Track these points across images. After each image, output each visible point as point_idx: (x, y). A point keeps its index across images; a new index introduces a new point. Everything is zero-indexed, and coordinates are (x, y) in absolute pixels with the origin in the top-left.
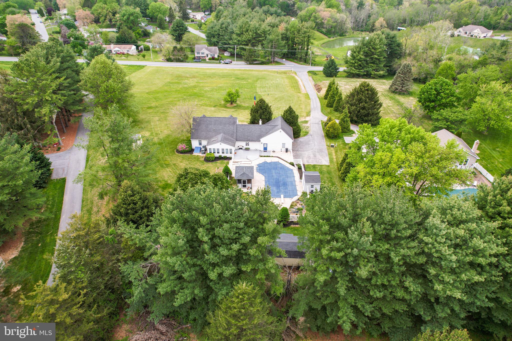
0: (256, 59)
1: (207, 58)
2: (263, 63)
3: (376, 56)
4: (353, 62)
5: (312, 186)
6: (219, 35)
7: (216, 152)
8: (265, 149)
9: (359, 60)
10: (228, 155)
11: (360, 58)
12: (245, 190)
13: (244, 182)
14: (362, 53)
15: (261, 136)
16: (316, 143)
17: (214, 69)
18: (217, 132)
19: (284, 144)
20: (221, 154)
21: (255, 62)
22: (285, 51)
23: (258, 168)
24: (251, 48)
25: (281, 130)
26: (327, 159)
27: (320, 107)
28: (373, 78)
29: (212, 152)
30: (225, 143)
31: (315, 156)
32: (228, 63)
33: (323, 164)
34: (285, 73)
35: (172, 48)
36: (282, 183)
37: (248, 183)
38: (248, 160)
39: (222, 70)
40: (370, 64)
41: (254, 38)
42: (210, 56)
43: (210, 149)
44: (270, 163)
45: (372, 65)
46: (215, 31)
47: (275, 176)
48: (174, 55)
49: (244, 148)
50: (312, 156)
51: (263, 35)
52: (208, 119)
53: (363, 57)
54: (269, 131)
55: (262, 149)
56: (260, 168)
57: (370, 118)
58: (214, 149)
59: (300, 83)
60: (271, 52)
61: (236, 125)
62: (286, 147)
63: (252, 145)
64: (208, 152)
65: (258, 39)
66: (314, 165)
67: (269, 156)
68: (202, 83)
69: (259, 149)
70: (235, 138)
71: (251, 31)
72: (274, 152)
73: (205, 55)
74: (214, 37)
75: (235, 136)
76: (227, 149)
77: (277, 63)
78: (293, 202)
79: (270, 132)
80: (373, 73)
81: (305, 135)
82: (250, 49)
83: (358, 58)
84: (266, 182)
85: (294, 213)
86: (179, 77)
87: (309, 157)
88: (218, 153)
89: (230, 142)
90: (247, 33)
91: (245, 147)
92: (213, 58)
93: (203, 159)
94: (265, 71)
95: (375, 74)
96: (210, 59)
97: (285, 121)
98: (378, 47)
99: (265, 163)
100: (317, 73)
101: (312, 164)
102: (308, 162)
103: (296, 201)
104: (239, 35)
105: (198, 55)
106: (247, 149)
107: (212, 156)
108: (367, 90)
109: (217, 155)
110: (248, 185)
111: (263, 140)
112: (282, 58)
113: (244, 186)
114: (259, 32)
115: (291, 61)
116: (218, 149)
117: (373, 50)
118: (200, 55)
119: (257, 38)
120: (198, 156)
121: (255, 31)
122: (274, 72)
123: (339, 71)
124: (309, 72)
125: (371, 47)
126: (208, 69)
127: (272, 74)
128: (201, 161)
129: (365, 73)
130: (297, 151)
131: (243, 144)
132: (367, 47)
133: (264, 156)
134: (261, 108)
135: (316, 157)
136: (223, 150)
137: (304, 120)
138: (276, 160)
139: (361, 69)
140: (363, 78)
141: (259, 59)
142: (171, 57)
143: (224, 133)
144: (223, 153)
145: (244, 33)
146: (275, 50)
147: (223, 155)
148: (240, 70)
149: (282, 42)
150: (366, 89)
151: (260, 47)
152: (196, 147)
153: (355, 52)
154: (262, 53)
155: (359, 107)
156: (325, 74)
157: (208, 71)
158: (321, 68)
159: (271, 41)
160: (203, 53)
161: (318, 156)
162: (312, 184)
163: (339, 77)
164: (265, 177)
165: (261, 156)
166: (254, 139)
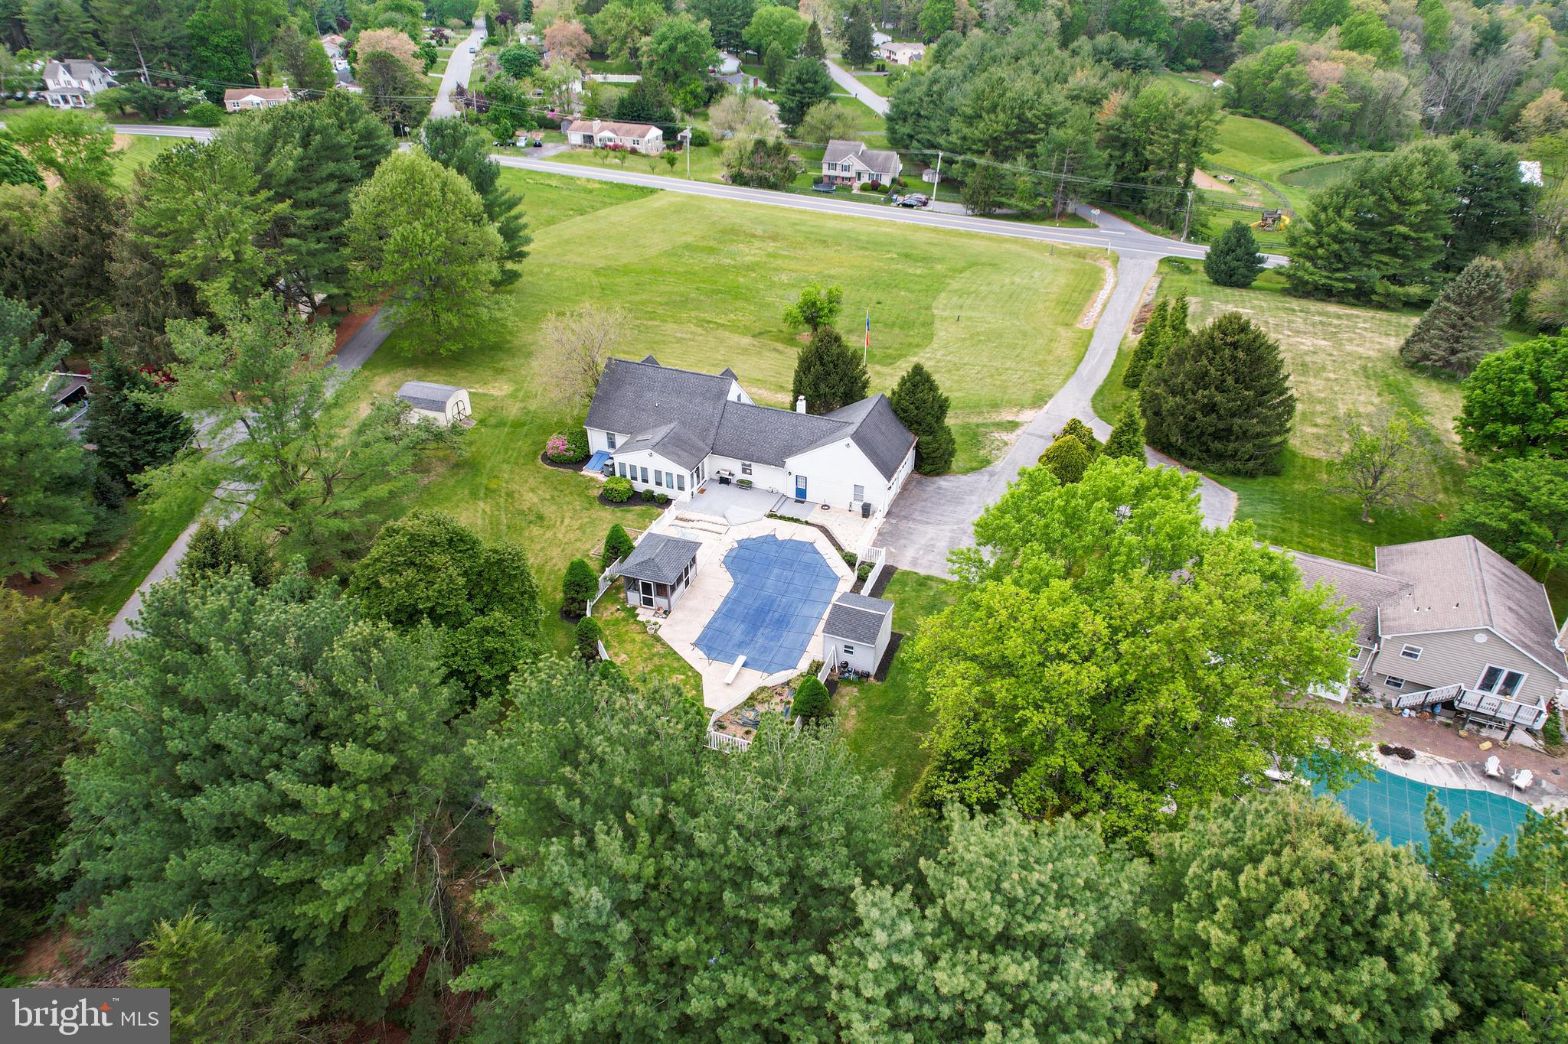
0: (1003, 200)
1: (857, 185)
2: (1023, 216)
3: (1402, 229)
4: (1313, 241)
5: (849, 650)
6: (919, 115)
7: (639, 478)
8: (801, 494)
9: (1335, 238)
10: (669, 494)
11: (1341, 231)
12: (645, 614)
13: (647, 588)
14: (1348, 213)
15: (791, 450)
17: (852, 218)
18: (662, 416)
19: (859, 488)
20: (651, 486)
21: (998, 211)
22: (1106, 182)
23: (734, 554)
24: (991, 163)
25: (849, 440)
27: (1100, 382)
28: (1381, 306)
29: (629, 477)
30: (665, 455)
32: (911, 206)
34: (1081, 255)
35: (750, 146)
36: (777, 615)
37: (658, 594)
38: (723, 521)
39: (879, 223)
40: (1376, 257)
41: (1013, 135)
42: (865, 179)
43: (622, 465)
44: (783, 544)
45: (1385, 259)
46: (910, 103)
47: (769, 591)
48: (752, 166)
49: (734, 481)
50: (942, 544)
51: (1041, 126)
53: (1348, 227)
54: (820, 438)
55: (792, 494)
56: (743, 551)
58: (633, 468)
59: (1103, 295)
60: (1056, 183)
61: (722, 402)
62: (866, 500)
63: (762, 475)
64: (618, 474)
65: (1022, 138)
66: (927, 578)
67: (797, 521)
68: (786, 257)
69: (782, 491)
70: (710, 442)
71: (1004, 110)
72: (826, 507)
73: (852, 174)
74: (905, 120)
75: (712, 436)
76: (670, 475)
77: (1076, 219)
78: (763, 689)
80: (1379, 288)
81: (967, 471)
82: (986, 168)
83: (1333, 228)
84: (725, 603)
85: (744, 724)
86: (732, 233)
87: (930, 548)
88: (645, 481)
89: (684, 454)
90: (993, 116)
91: (740, 475)
92: (875, 187)
93: (597, 493)
94: (1015, 241)
95: (1388, 295)
96: (863, 188)
97: (895, 412)
98: (1418, 195)
99: (771, 539)
100: (1193, 267)
101: (923, 572)
102: (914, 561)
103: (774, 688)
104: (970, 120)
105: (832, 173)
106: (745, 485)
107: (622, 487)
108: (1235, 345)
109: (640, 486)
110: (659, 601)
111: (794, 463)
112: (1093, 204)
113: (648, 602)
114: (1029, 115)
115: (1125, 218)
116: (644, 470)
117: (1394, 207)
118: (839, 172)
119: (1022, 133)
120: (592, 479)
121: (1017, 111)
122: (1044, 248)
123: (1262, 270)
124: (1167, 260)
125: (1387, 195)
126: (835, 217)
127: (1036, 255)
128: (588, 497)
129: (1353, 286)
130: (905, 518)
131: (732, 466)
132: (1374, 193)
133: (782, 518)
134: (821, 358)
136: (658, 473)
137: (1010, 418)
138: (810, 536)
139: (1338, 270)
140: (1340, 302)
141: (1013, 201)
142: (744, 170)
143: (683, 423)
144: (659, 484)
145: (984, 114)
146: (1070, 178)
147: (658, 491)
148: (935, 230)
149: (1096, 152)
150: (1229, 339)
151: (1021, 164)
152: (597, 453)
153: (1325, 209)
154: (1025, 182)
155: (1196, 402)
156: (1208, 273)
158: (1202, 252)
159: (1061, 147)
160: (846, 168)
162: (850, 642)
163: (1259, 289)
164: (736, 584)
165: (772, 515)
166: (766, 457)
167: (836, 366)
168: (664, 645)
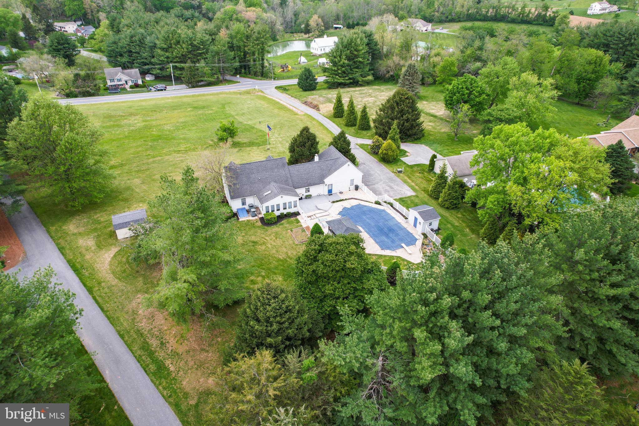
0: (202, 79)
1: (127, 87)
2: (210, 84)
3: (361, 59)
4: (336, 69)
5: (430, 224)
6: (131, 52)
7: (276, 209)
8: (330, 192)
9: (342, 66)
10: (293, 210)
11: (344, 63)
14: (344, 57)
15: (325, 176)
16: (379, 172)
19: (352, 181)
20: (282, 211)
21: (200, 84)
22: (237, 64)
24: (191, 65)
25: (348, 163)
26: (408, 187)
27: (339, 128)
28: (361, 85)
29: (270, 211)
30: (287, 194)
31: (391, 187)
32: (162, 90)
33: (409, 195)
34: (248, 93)
35: (72, 77)
36: (386, 229)
40: (355, 70)
41: (190, 52)
42: (130, 83)
43: (267, 207)
44: (352, 208)
45: (357, 70)
46: (122, 48)
47: (372, 223)
48: (77, 87)
49: (304, 197)
50: (387, 188)
51: (202, 47)
53: (346, 62)
55: (326, 193)
58: (272, 206)
59: (285, 104)
60: (219, 67)
62: (355, 184)
63: (314, 190)
65: (195, 53)
66: (401, 199)
67: (343, 200)
69: (323, 193)
71: (183, 42)
72: (341, 193)
73: (124, 82)
74: (121, 55)
75: (291, 182)
76: (290, 203)
77: (230, 82)
78: (421, 249)
79: (334, 168)
80: (360, 80)
81: (358, 165)
82: (190, 67)
83: (341, 63)
87: (387, 191)
88: (278, 210)
89: (291, 192)
90: (179, 46)
91: (306, 194)
92: (137, 86)
93: (259, 224)
94: (221, 93)
95: (363, 81)
96: (131, 87)
98: (361, 48)
99: (347, 209)
100: (287, 88)
103: (422, 247)
105: (113, 84)
106: (310, 197)
112: (235, 75)
114: (195, 43)
116: (278, 205)
117: (356, 53)
118: (116, 83)
119: (194, 51)
120: (249, 220)
121: (189, 42)
122: (235, 93)
123: (318, 82)
124: (277, 88)
125: (352, 49)
127: (233, 96)
129: (352, 81)
131: (302, 192)
132: (348, 49)
133: (337, 201)
135: (393, 188)
136: (285, 204)
138: (354, 203)
139: (346, 77)
140: (349, 87)
141: (206, 79)
142: (74, 90)
143: (276, 182)
144: (285, 209)
145: (174, 46)
146: (224, 65)
147: (285, 212)
149: (231, 53)
151: (202, 64)
152: (238, 210)
153: (335, 57)
154: (207, 70)
156: (302, 88)
158: (295, 81)
159: (217, 53)
160: (120, 80)
161: (395, 187)
162: (430, 221)
163: (319, 89)
165: (334, 202)
168: (373, 255)
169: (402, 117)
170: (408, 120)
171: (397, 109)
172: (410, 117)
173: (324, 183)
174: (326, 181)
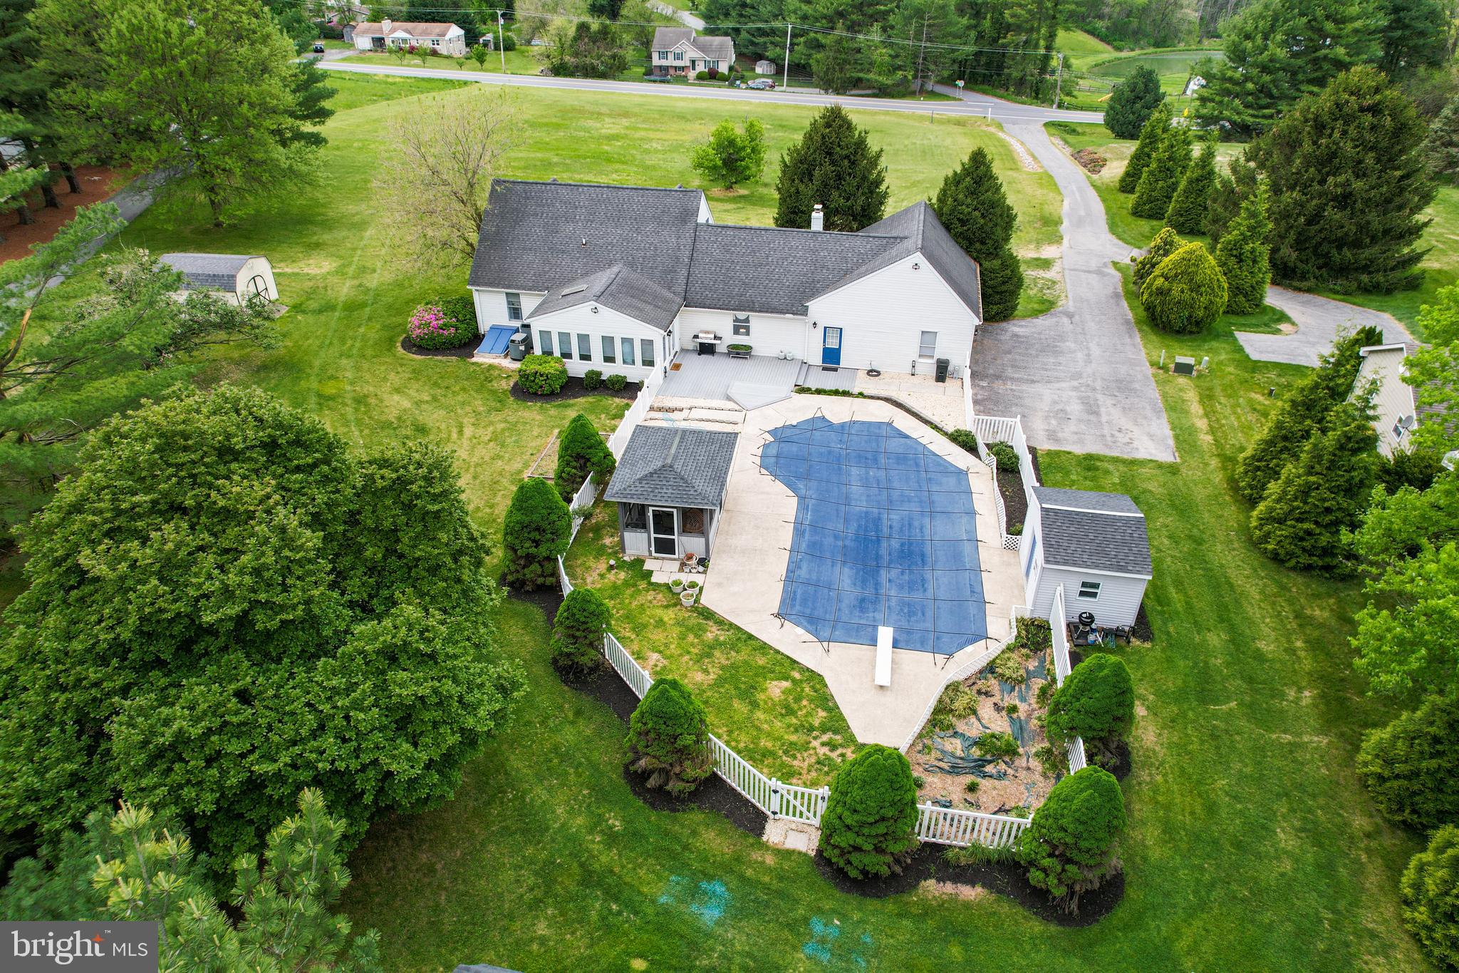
0: (861, 74)
1: (692, 74)
5: (1089, 590)
7: (575, 353)
8: (831, 358)
9: (1263, 68)
10: (632, 373)
12: (664, 570)
13: (663, 521)
15: (815, 288)
16: (1096, 351)
18: (594, 259)
19: (928, 337)
20: (597, 363)
22: (968, 50)
23: (773, 451)
24: (844, 34)
25: (918, 257)
26: (1162, 428)
27: (1104, 217)
29: (557, 353)
30: (620, 308)
31: (1092, 410)
32: (760, 89)
33: (1141, 455)
34: (959, 123)
35: (572, 31)
36: (895, 544)
37: (685, 530)
38: (731, 405)
41: (859, 7)
42: (701, 68)
43: (545, 335)
44: (845, 428)
47: (860, 504)
48: (575, 55)
49: (722, 347)
50: (1075, 408)
52: (564, 191)
53: (1281, 54)
54: (858, 265)
55: (817, 359)
56: (786, 447)
57: (1367, 253)
58: (564, 337)
59: (1019, 149)
60: (916, 53)
61: (691, 226)
62: (940, 354)
63: (767, 334)
64: (538, 351)
65: (871, 9)
66: (1089, 457)
67: (846, 394)
68: (645, 129)
69: (799, 355)
70: (680, 289)
72: (874, 373)
73: (686, 63)
74: (726, 13)
75: (682, 280)
76: (627, 341)
77: (933, 95)
78: (953, 688)
79: (863, 269)
81: (1036, 313)
82: (839, 41)
84: (799, 532)
85: (955, 770)
86: (574, 112)
87: (1062, 415)
88: (586, 357)
89: (648, 308)
91: (730, 338)
92: (712, 75)
93: (506, 385)
96: (700, 77)
99: (820, 423)
100: (1079, 129)
101: (1078, 450)
102: (1052, 436)
103: (970, 682)
105: (664, 63)
106: (741, 352)
107: (551, 368)
109: (577, 368)
110: (688, 544)
111: (824, 308)
113: (665, 547)
115: (985, 92)
116: (584, 339)
118: (671, 63)
120: (491, 367)
122: (922, 118)
124: (1052, 126)
127: (911, 122)
128: (493, 392)
130: (997, 377)
131: (717, 324)
133: (819, 392)
135: (1097, 413)
136: (608, 341)
137: (1034, 255)
138: (879, 413)
141: (871, 76)
143: (631, 265)
144: (609, 359)
146: (930, 46)
147: (608, 371)
149: (957, 19)
151: (875, 37)
152: (493, 328)
154: (882, 54)
155: (1322, 194)
157: (681, 104)
158: (1095, 117)
159: (919, 13)
160: (679, 58)
161: (1110, 412)
162: (1093, 574)
164: (802, 499)
165: (802, 390)
166: (775, 303)
167: (853, 163)
168: (721, 622)
169: (1323, 182)
170: (1344, 200)
171: (1307, 147)
172: (1358, 185)
173: (804, 312)
174: (816, 306)
